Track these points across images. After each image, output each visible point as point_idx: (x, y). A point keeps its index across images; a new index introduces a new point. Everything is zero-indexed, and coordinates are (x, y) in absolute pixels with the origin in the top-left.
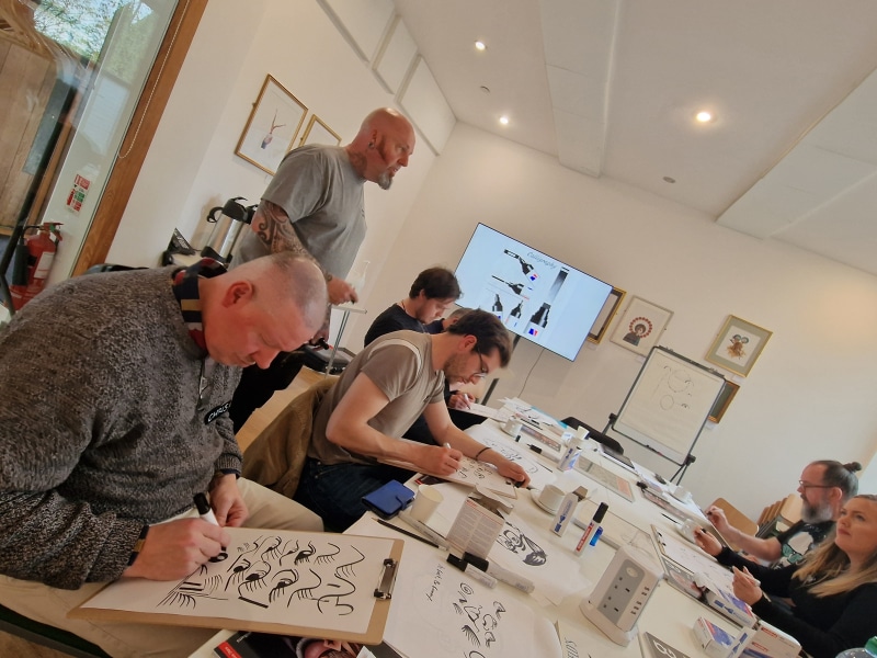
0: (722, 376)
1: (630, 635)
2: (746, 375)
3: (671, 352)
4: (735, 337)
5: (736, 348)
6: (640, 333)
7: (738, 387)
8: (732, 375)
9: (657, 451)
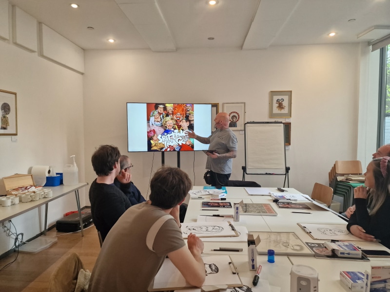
0: (281, 123)
2: (291, 116)
3: (254, 123)
5: (280, 106)
6: (235, 120)
7: (290, 123)
8: (284, 119)
9: (272, 173)
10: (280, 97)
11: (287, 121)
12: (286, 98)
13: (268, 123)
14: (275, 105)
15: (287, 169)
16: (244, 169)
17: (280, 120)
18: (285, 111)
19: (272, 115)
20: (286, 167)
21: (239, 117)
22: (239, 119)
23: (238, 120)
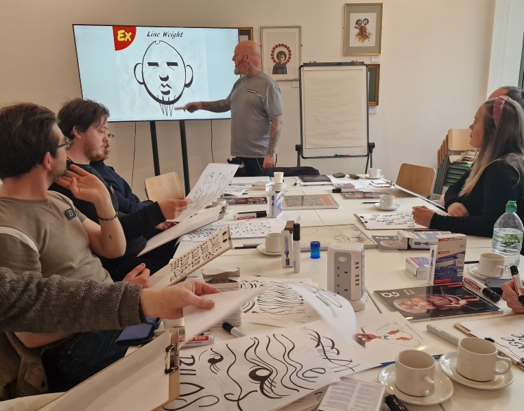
0: (362, 64)
1: (363, 300)
2: (380, 52)
3: (315, 64)
4: (357, 23)
6: (283, 60)
7: (379, 65)
8: (369, 58)
9: (345, 154)
10: (362, 16)
11: (374, 61)
12: (372, 17)
13: (340, 64)
14: (354, 31)
15: (371, 147)
16: (299, 149)
17: (359, 59)
18: (370, 42)
19: (348, 50)
20: (369, 144)
21: (290, 55)
22: (290, 58)
23: (288, 61)
